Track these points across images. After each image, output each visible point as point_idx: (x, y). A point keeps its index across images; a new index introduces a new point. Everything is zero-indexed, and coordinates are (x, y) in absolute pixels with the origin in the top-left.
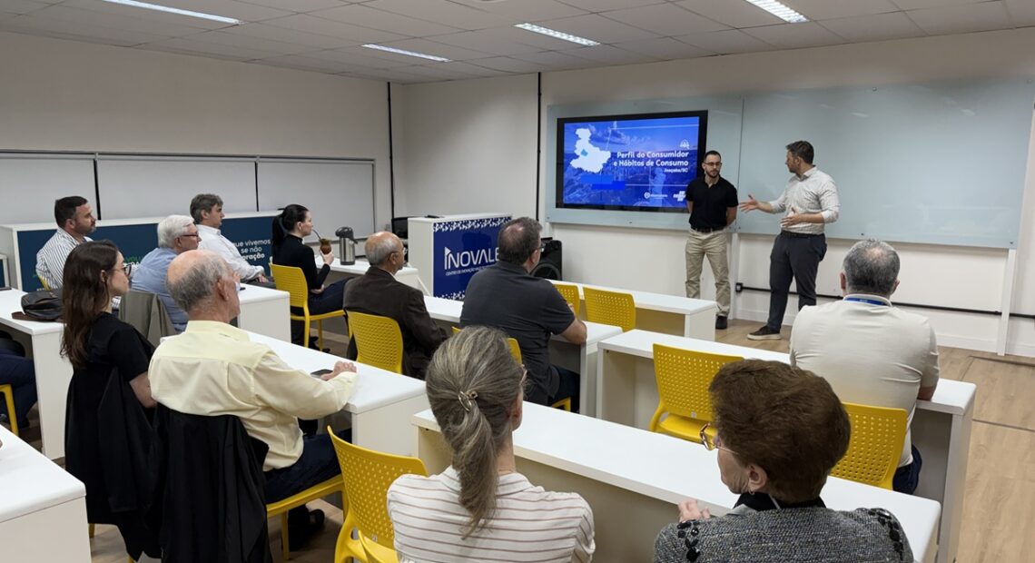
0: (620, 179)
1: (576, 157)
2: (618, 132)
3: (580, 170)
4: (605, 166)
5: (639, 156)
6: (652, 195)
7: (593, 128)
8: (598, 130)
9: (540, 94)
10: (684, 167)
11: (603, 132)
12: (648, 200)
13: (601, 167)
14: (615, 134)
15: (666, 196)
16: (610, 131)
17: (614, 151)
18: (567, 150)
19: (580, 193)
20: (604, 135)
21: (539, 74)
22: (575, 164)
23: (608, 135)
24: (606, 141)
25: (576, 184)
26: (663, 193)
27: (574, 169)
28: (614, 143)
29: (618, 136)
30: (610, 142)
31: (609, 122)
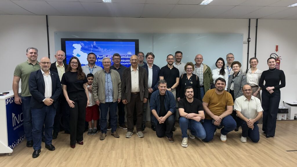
2: (97, 46)
7: (83, 44)
9: (47, 26)
11: (88, 46)
14: (94, 47)
21: (47, 16)
24: (90, 50)
28: (95, 51)
31: (92, 42)
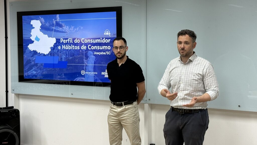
0: (63, 60)
1: (32, 42)
2: (60, 23)
3: (35, 52)
4: (53, 49)
5: (76, 41)
6: (87, 73)
7: (43, 20)
8: (46, 21)
10: (108, 50)
11: (49, 23)
12: (84, 76)
13: (50, 50)
14: (58, 25)
15: (97, 73)
16: (54, 22)
17: (58, 38)
18: (25, 36)
19: (35, 70)
20: (50, 25)
22: (31, 47)
23: (53, 25)
24: (52, 30)
25: (33, 63)
26: (94, 71)
27: (31, 52)
28: (58, 31)
29: (61, 26)
30: (55, 31)
31: (54, 15)
